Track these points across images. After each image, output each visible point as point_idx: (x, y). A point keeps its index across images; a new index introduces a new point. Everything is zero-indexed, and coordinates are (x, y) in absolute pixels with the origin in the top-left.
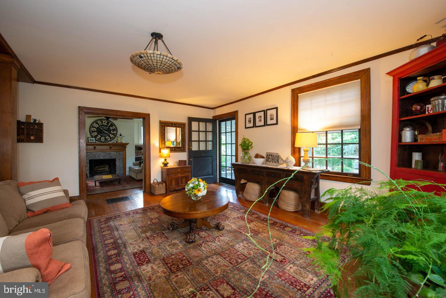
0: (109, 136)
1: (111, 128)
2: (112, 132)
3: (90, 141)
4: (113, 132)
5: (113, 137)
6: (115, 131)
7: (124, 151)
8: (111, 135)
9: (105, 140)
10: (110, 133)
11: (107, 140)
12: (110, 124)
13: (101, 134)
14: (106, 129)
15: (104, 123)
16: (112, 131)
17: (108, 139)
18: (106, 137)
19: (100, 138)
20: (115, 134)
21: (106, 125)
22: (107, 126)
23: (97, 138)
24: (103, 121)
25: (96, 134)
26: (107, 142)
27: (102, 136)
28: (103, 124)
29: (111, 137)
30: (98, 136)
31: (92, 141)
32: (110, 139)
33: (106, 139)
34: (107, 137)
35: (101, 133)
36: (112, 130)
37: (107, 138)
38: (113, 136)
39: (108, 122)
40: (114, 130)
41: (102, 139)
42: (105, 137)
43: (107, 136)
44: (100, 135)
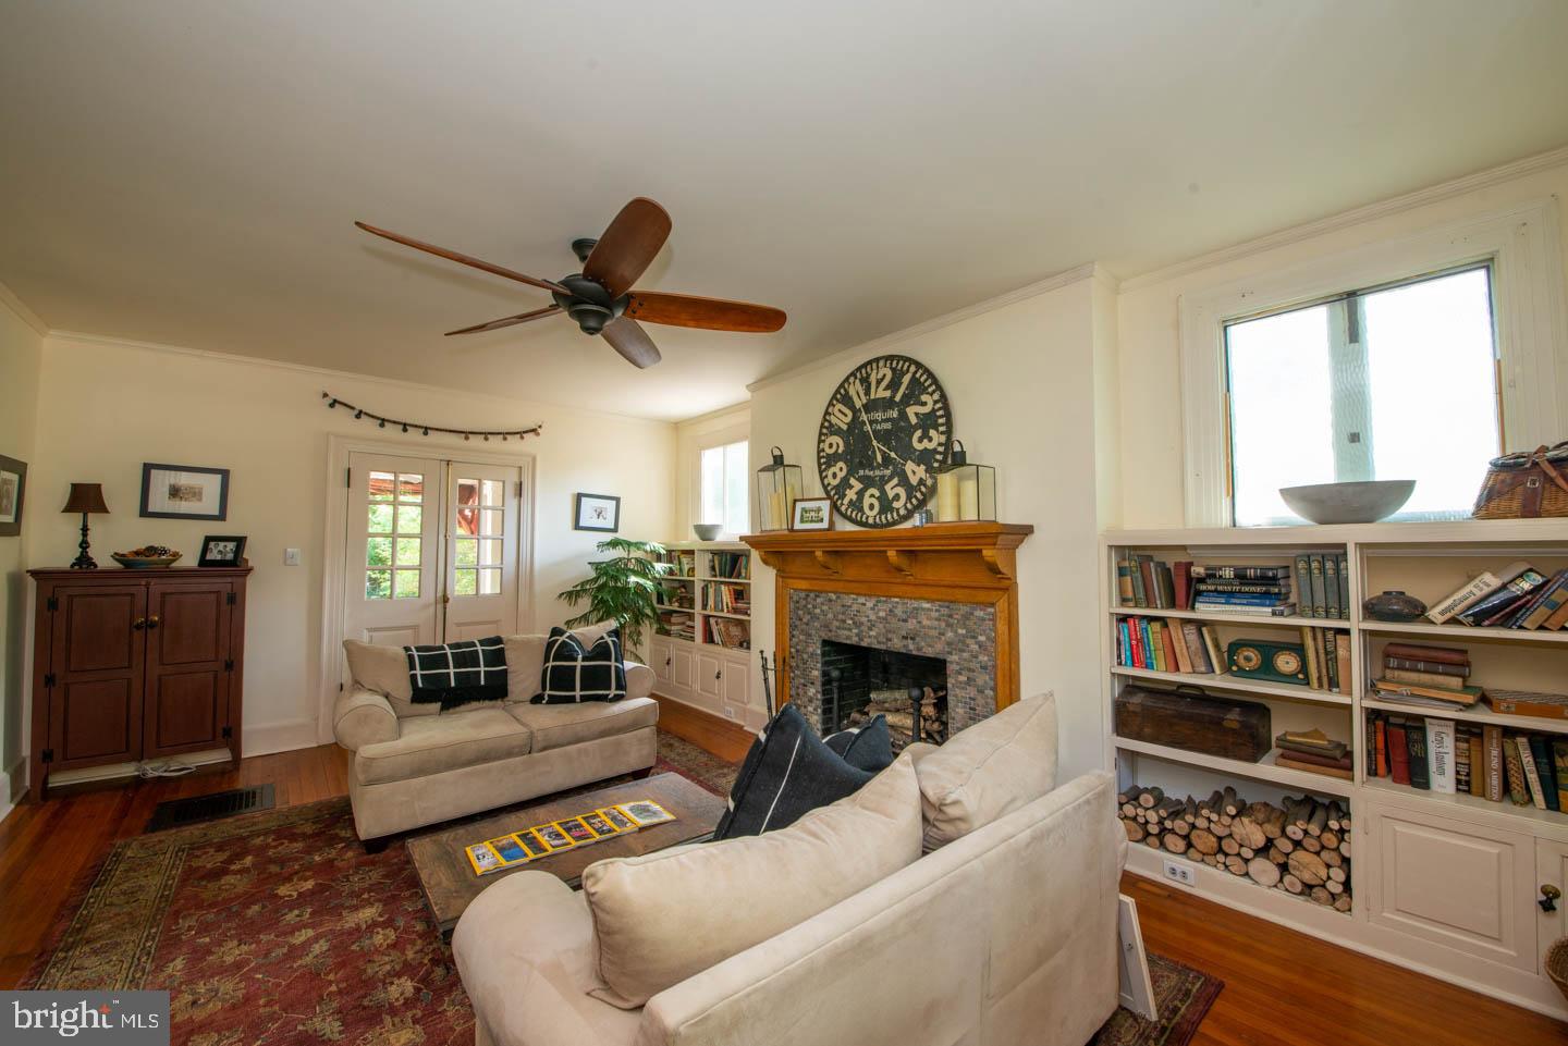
0: (904, 481)
1: (911, 411)
2: (920, 440)
3: (802, 521)
4: (926, 444)
5: (921, 482)
6: (932, 433)
7: (1002, 604)
8: (910, 466)
9: (880, 513)
10: (907, 452)
11: (891, 510)
12: (906, 379)
13: (861, 472)
14: (888, 426)
15: (879, 382)
16: (919, 433)
17: (897, 497)
18: (888, 488)
19: (860, 494)
20: (935, 451)
21: (888, 394)
22: (888, 404)
23: (846, 501)
24: (873, 379)
25: (840, 469)
26: (895, 523)
27: (868, 482)
28: (872, 397)
29: (914, 481)
30: (851, 487)
31: (812, 521)
32: (909, 498)
33: (886, 505)
34: (892, 489)
35: (862, 466)
36: (915, 427)
37: (891, 495)
38: (921, 471)
39: (894, 370)
40: (927, 422)
41: (867, 501)
42: (884, 481)
43: (891, 478)
44: (860, 479)
